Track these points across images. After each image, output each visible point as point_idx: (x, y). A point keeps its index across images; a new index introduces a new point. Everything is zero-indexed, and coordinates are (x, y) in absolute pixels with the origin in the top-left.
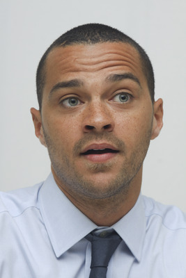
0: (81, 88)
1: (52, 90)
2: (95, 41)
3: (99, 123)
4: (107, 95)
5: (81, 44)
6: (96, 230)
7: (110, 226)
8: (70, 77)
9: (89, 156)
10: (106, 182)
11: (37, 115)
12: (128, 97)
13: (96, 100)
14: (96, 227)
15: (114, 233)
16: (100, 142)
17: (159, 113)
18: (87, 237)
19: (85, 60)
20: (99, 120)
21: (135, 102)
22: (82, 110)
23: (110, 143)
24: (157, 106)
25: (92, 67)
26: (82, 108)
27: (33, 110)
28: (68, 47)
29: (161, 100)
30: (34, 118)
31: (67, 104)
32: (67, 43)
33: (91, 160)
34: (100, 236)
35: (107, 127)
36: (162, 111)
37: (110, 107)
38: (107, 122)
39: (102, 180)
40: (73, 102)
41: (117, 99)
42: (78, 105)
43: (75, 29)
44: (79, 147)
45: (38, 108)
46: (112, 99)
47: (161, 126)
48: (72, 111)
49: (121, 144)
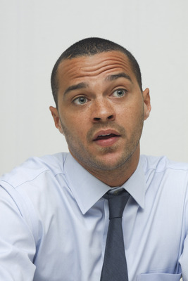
0: (87, 89)
1: (65, 93)
2: (94, 52)
3: (104, 115)
4: (108, 93)
5: (84, 57)
6: (110, 190)
7: (120, 186)
8: (77, 82)
9: (99, 142)
10: (115, 160)
11: (55, 112)
12: (123, 91)
13: (100, 97)
14: (110, 188)
15: (124, 191)
16: (106, 129)
17: (147, 100)
18: (104, 197)
19: (88, 68)
20: (104, 113)
21: (129, 95)
22: (90, 106)
23: (113, 129)
24: (145, 94)
25: (93, 73)
26: (90, 104)
27: (51, 108)
28: (74, 60)
29: (147, 89)
30: (53, 114)
31: (78, 102)
32: (72, 56)
33: (101, 145)
34: (114, 195)
35: (111, 117)
36: (149, 97)
37: (110, 102)
38: (110, 114)
39: (112, 159)
40: (82, 101)
41: (115, 94)
42: (86, 103)
43: (77, 44)
44: (91, 134)
45: (55, 106)
46: (111, 94)
47: (149, 109)
48: (82, 108)
49: (122, 129)
